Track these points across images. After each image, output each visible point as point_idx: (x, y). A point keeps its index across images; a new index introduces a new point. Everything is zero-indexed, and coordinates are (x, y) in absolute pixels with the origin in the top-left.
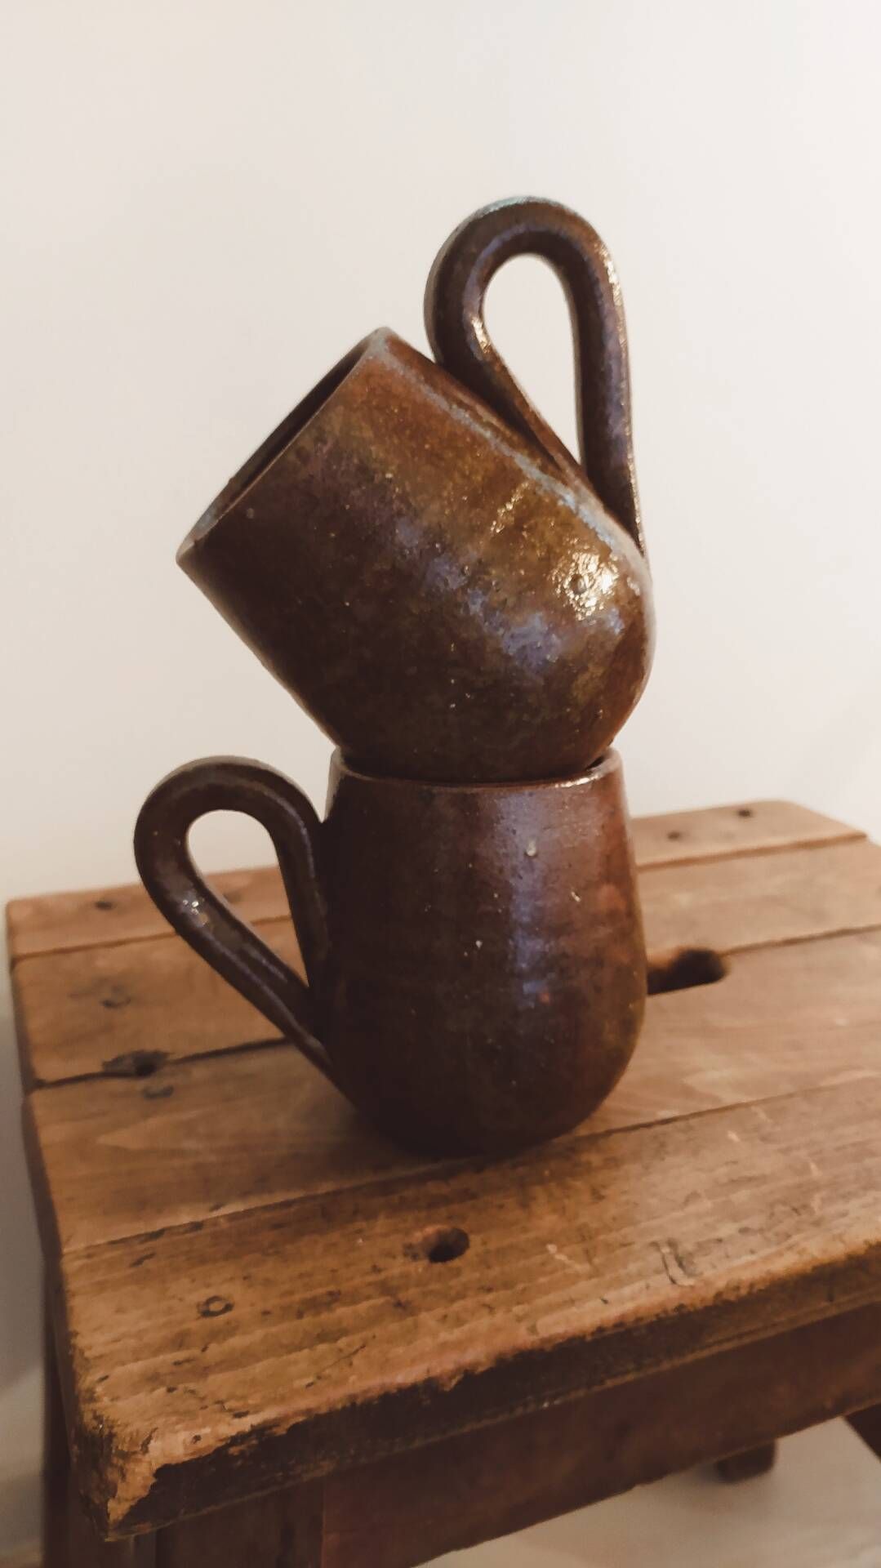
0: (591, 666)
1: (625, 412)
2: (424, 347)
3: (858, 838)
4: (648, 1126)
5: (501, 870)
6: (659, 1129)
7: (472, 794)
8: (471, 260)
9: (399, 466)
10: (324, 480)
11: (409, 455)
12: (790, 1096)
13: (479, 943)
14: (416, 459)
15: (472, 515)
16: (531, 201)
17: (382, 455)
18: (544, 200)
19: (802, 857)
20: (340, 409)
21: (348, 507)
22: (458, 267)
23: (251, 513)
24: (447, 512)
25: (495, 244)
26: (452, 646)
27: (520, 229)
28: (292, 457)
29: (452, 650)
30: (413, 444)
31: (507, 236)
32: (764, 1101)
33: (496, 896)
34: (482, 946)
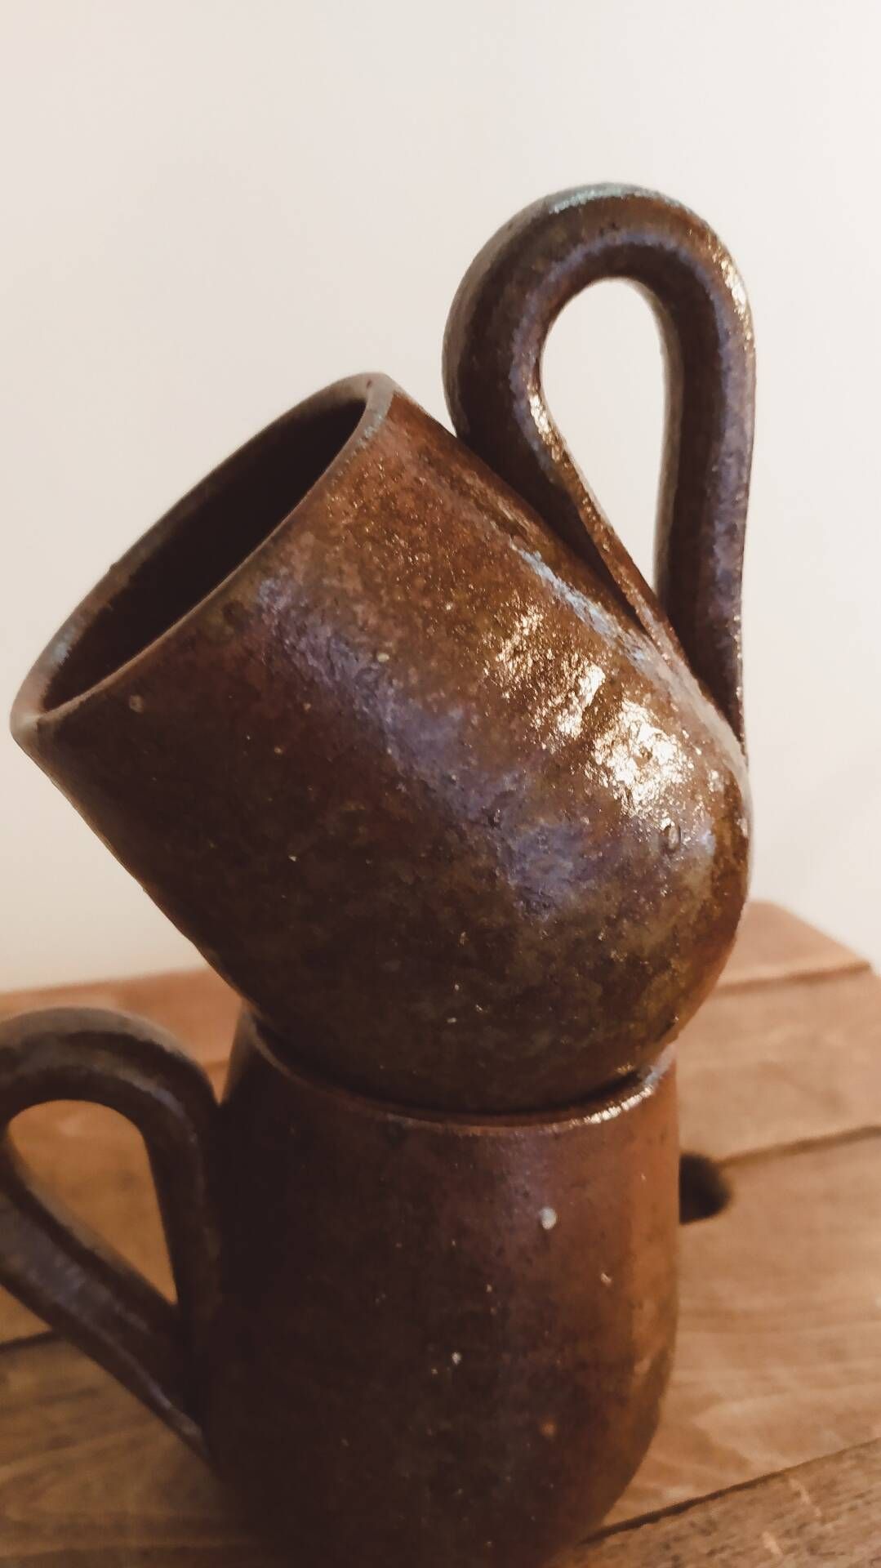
0: (674, 963)
1: (736, 534)
2: (438, 408)
3: (860, 970)
4: (653, 1518)
5: (501, 1251)
6: (669, 1526)
7: (467, 1137)
8: (532, 280)
9: (401, 641)
10: (269, 660)
11: (419, 621)
12: (839, 1456)
13: (456, 1357)
14: (431, 630)
15: (513, 726)
16: (637, 194)
17: (373, 621)
18: (657, 193)
19: (798, 998)
20: (308, 539)
21: (308, 706)
22: (511, 290)
23: (137, 703)
24: (475, 720)
25: (576, 256)
26: (463, 934)
27: (620, 238)
28: (217, 619)
29: (462, 941)
30: (427, 603)
31: (596, 245)
32: (806, 1466)
33: (489, 1288)
34: (461, 1363)
